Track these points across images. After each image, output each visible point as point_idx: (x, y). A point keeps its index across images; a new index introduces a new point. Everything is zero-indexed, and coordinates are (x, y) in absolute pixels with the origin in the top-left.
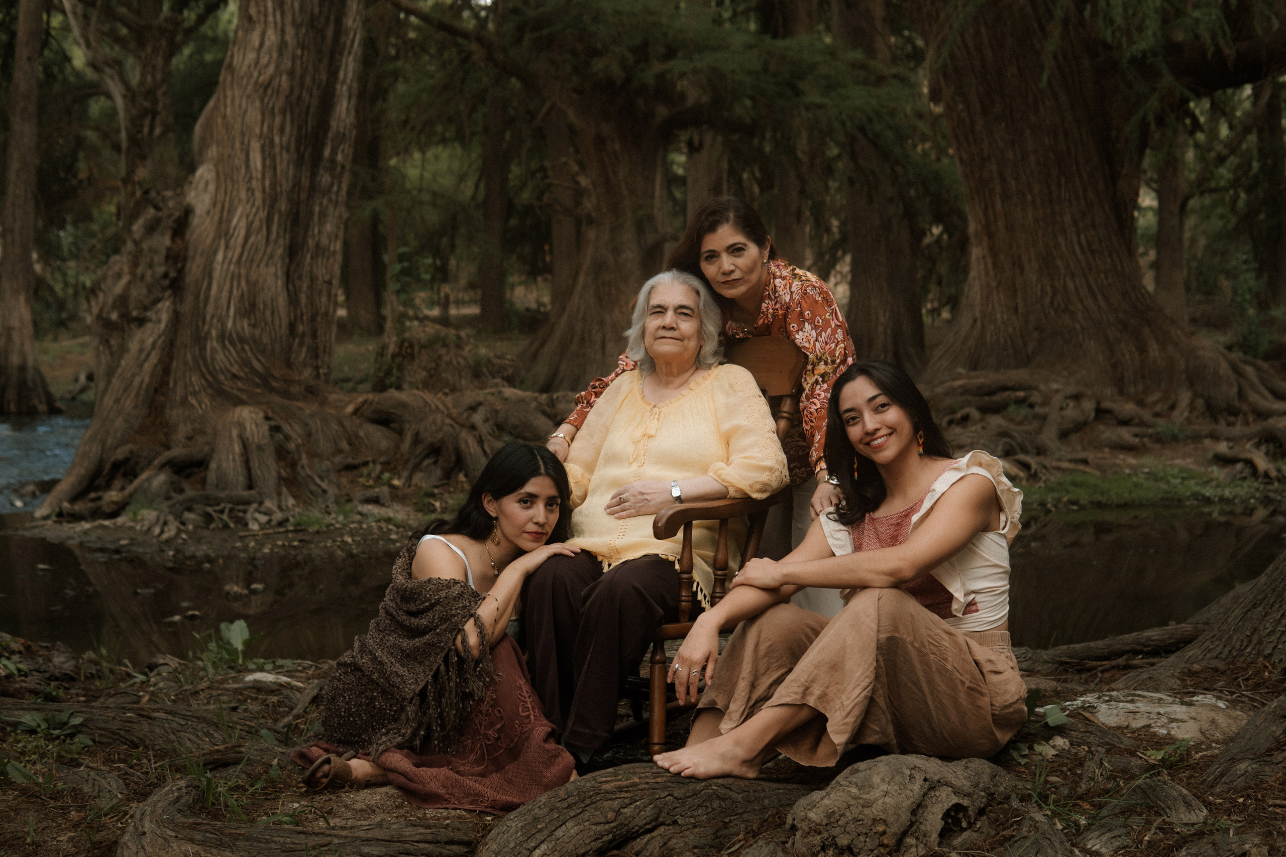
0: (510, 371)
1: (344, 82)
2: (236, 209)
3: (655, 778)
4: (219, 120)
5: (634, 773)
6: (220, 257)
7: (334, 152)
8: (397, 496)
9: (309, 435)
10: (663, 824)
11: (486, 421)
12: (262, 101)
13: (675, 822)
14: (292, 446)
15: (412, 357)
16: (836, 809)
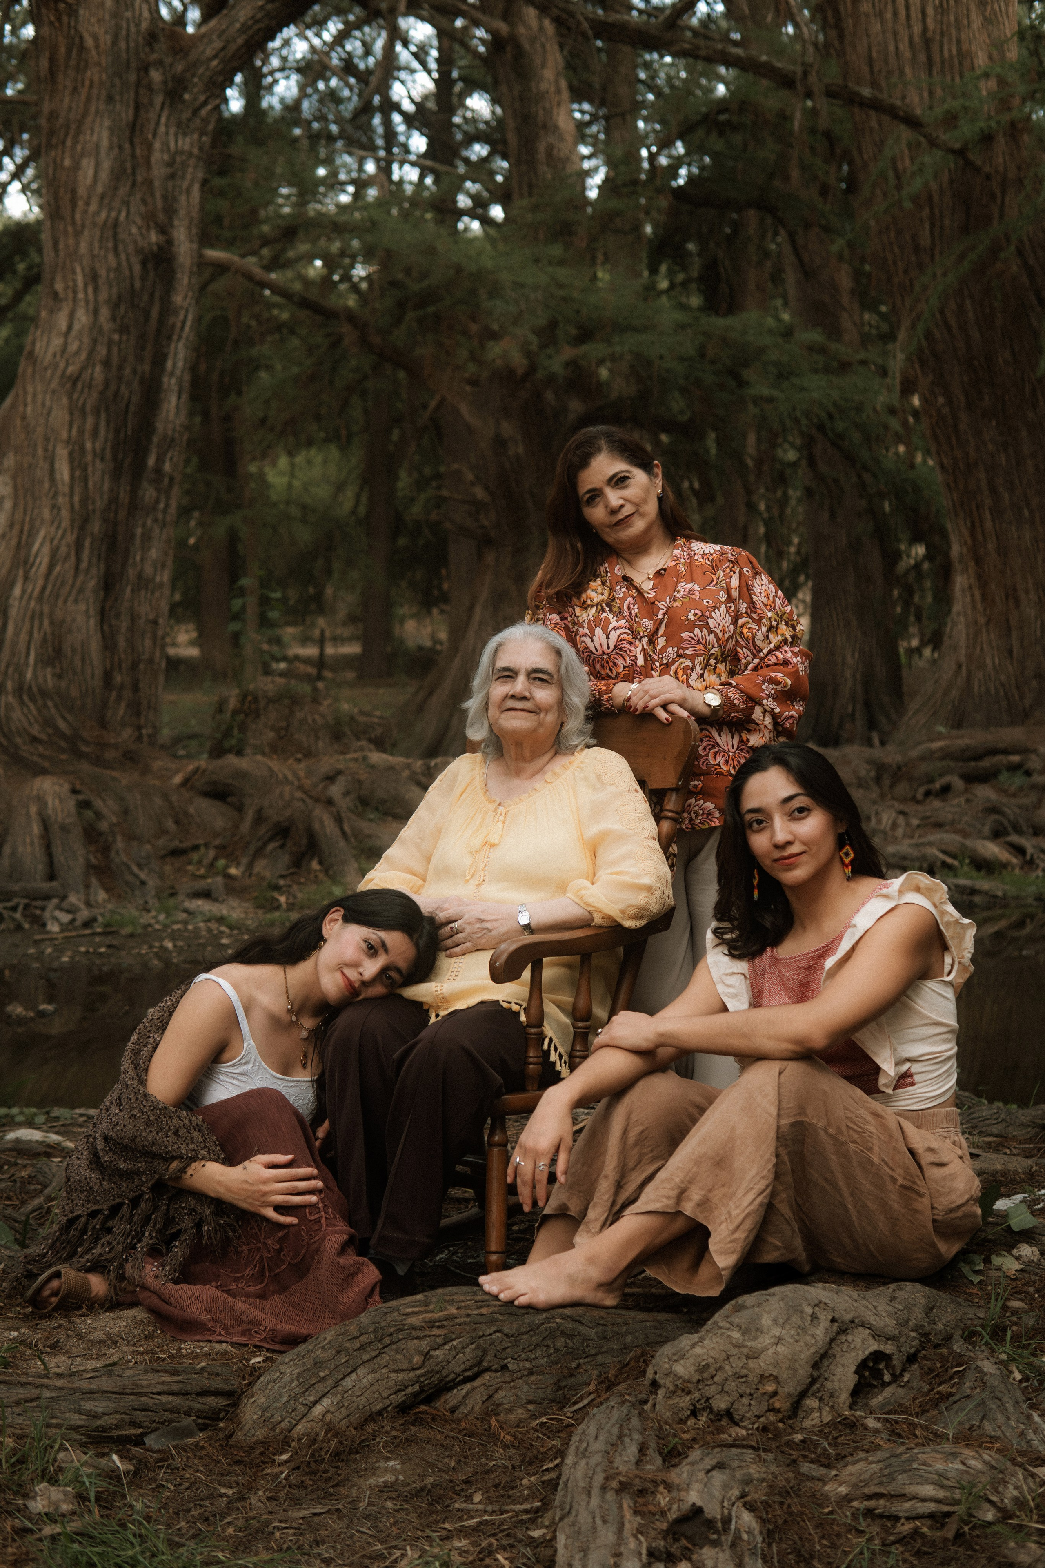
0: (379, 731)
1: (172, 374)
2: (38, 531)
3: (479, 1308)
4: (18, 422)
5: (451, 1302)
6: (17, 591)
7: (160, 459)
8: (234, 888)
9: (126, 812)
10: (488, 1369)
11: (347, 793)
12: (70, 397)
13: (504, 1367)
14: (104, 826)
15: (257, 714)
16: (711, 1360)
